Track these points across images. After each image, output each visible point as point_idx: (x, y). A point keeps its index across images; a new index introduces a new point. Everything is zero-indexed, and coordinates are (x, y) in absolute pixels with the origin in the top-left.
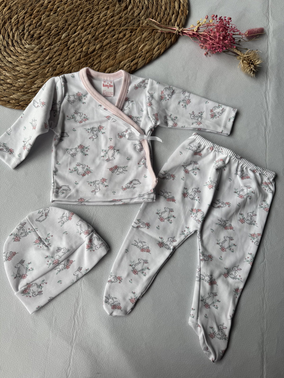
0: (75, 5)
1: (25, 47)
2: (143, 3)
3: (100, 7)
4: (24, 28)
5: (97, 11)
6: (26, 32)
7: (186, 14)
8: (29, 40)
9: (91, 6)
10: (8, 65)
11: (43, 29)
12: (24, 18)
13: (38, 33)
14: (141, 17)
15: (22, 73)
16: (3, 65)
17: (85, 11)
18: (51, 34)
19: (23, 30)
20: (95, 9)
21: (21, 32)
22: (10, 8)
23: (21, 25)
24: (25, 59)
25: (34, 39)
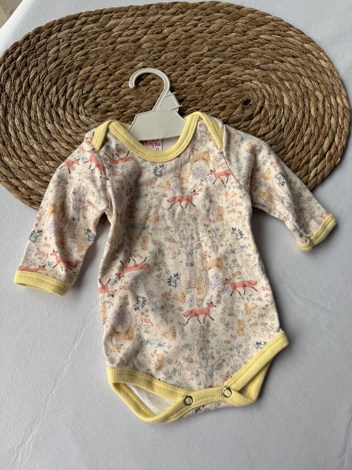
0: (178, 85)
1: (79, 118)
2: (278, 121)
3: (213, 102)
4: (91, 90)
5: (206, 105)
6: (92, 96)
7: (335, 162)
8: (89, 109)
9: (201, 96)
10: (43, 132)
11: (117, 102)
12: (98, 75)
13: (107, 104)
14: (265, 139)
15: (57, 153)
16: (36, 130)
17: (189, 98)
18: (125, 113)
19: (88, 92)
20: (203, 102)
21: (85, 94)
22: (86, 54)
23: (90, 83)
24: (71, 134)
25: (97, 111)
